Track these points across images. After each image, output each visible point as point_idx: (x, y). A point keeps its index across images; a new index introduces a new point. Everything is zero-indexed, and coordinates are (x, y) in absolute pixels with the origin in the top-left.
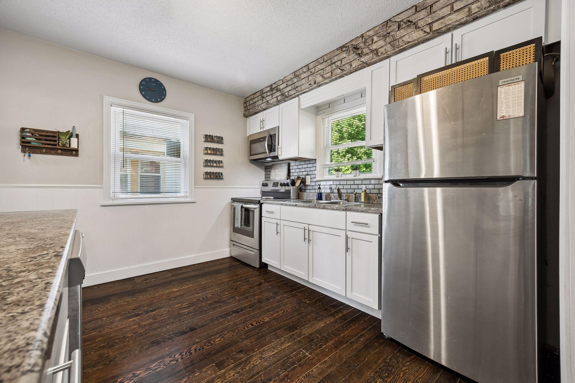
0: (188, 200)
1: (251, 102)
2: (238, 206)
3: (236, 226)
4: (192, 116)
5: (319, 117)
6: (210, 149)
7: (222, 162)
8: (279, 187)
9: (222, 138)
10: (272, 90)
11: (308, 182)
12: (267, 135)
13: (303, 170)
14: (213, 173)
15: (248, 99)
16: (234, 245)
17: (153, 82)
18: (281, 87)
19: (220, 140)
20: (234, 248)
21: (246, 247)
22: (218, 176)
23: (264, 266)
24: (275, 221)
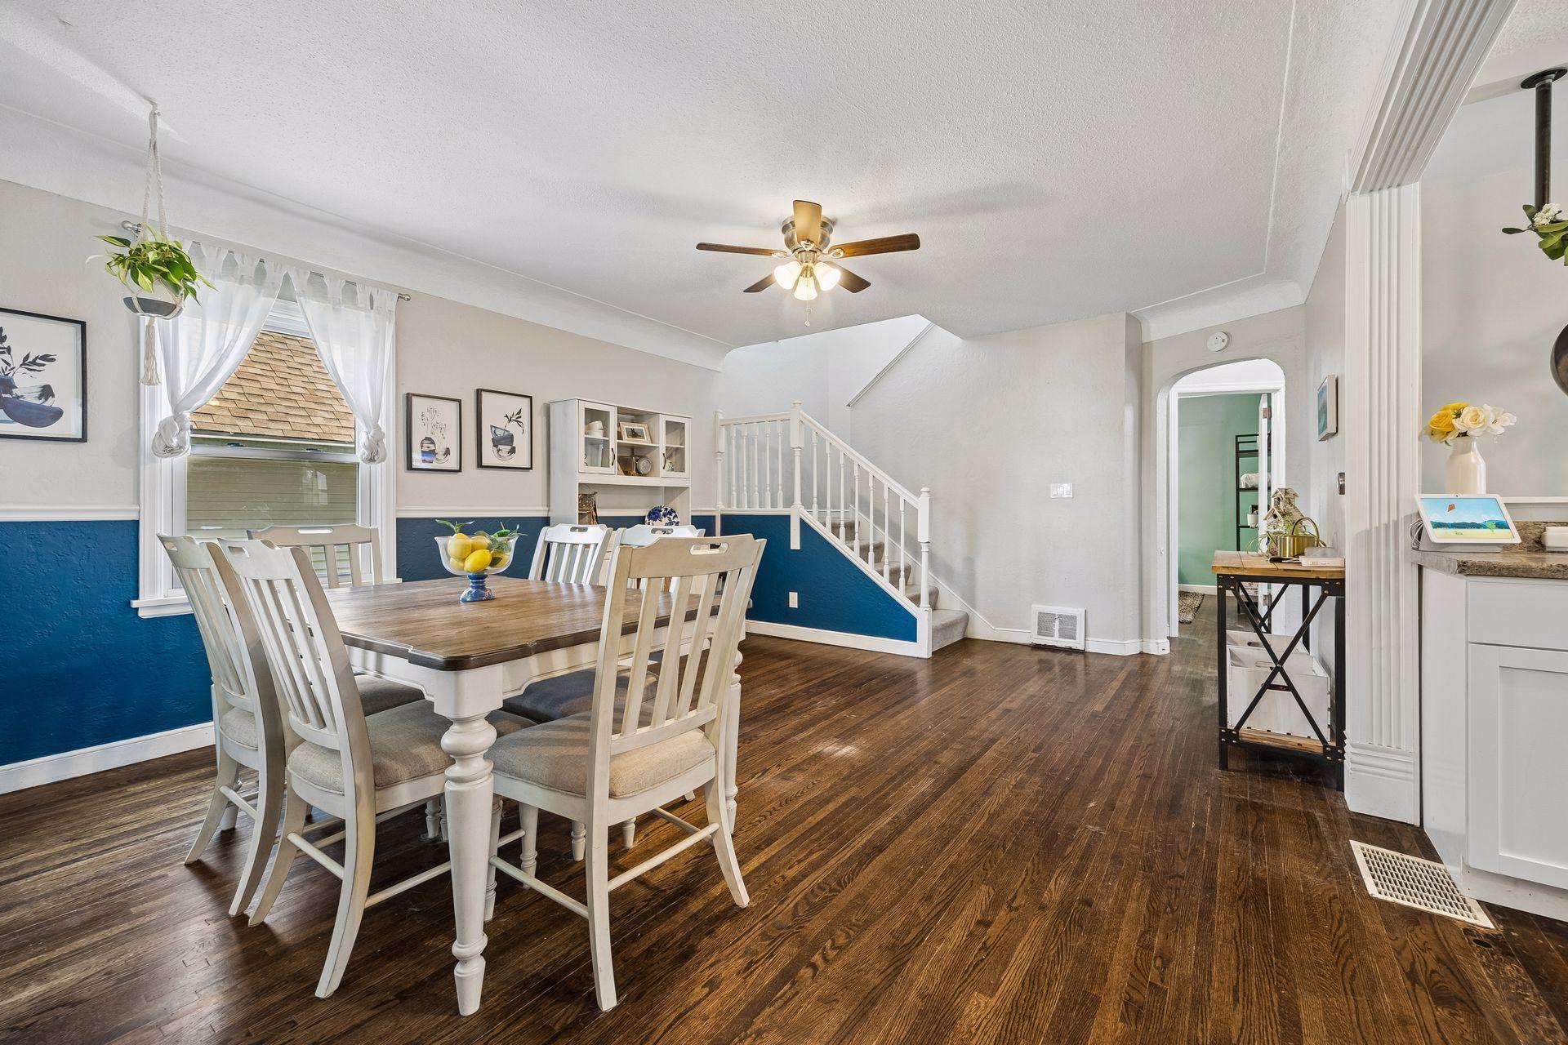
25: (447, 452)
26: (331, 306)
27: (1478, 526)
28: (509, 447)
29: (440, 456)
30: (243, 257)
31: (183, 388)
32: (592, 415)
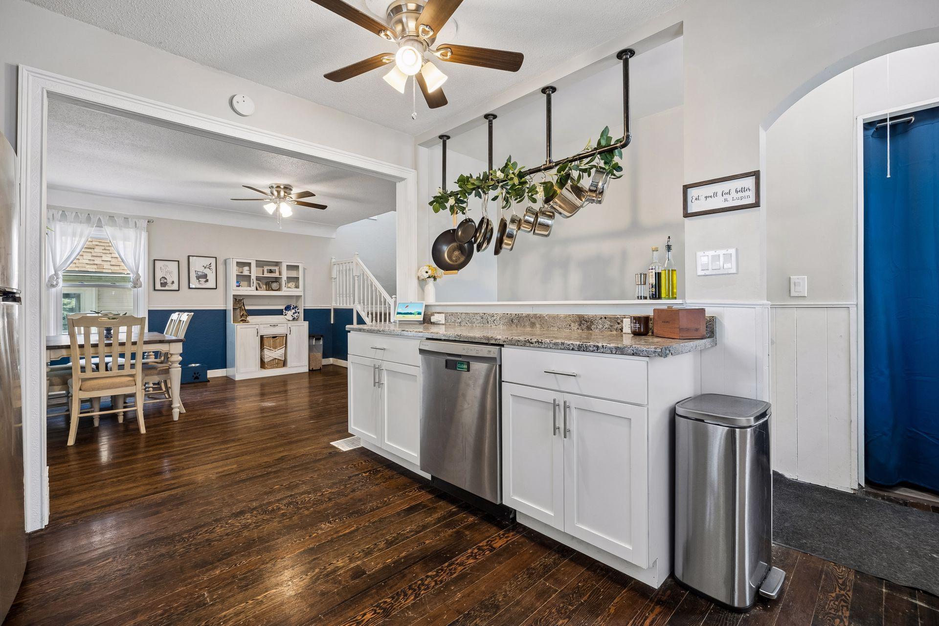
25: (173, 282)
26: (118, 228)
27: (411, 314)
28: (205, 280)
29: (169, 284)
30: (81, 214)
31: (58, 263)
32: (240, 264)
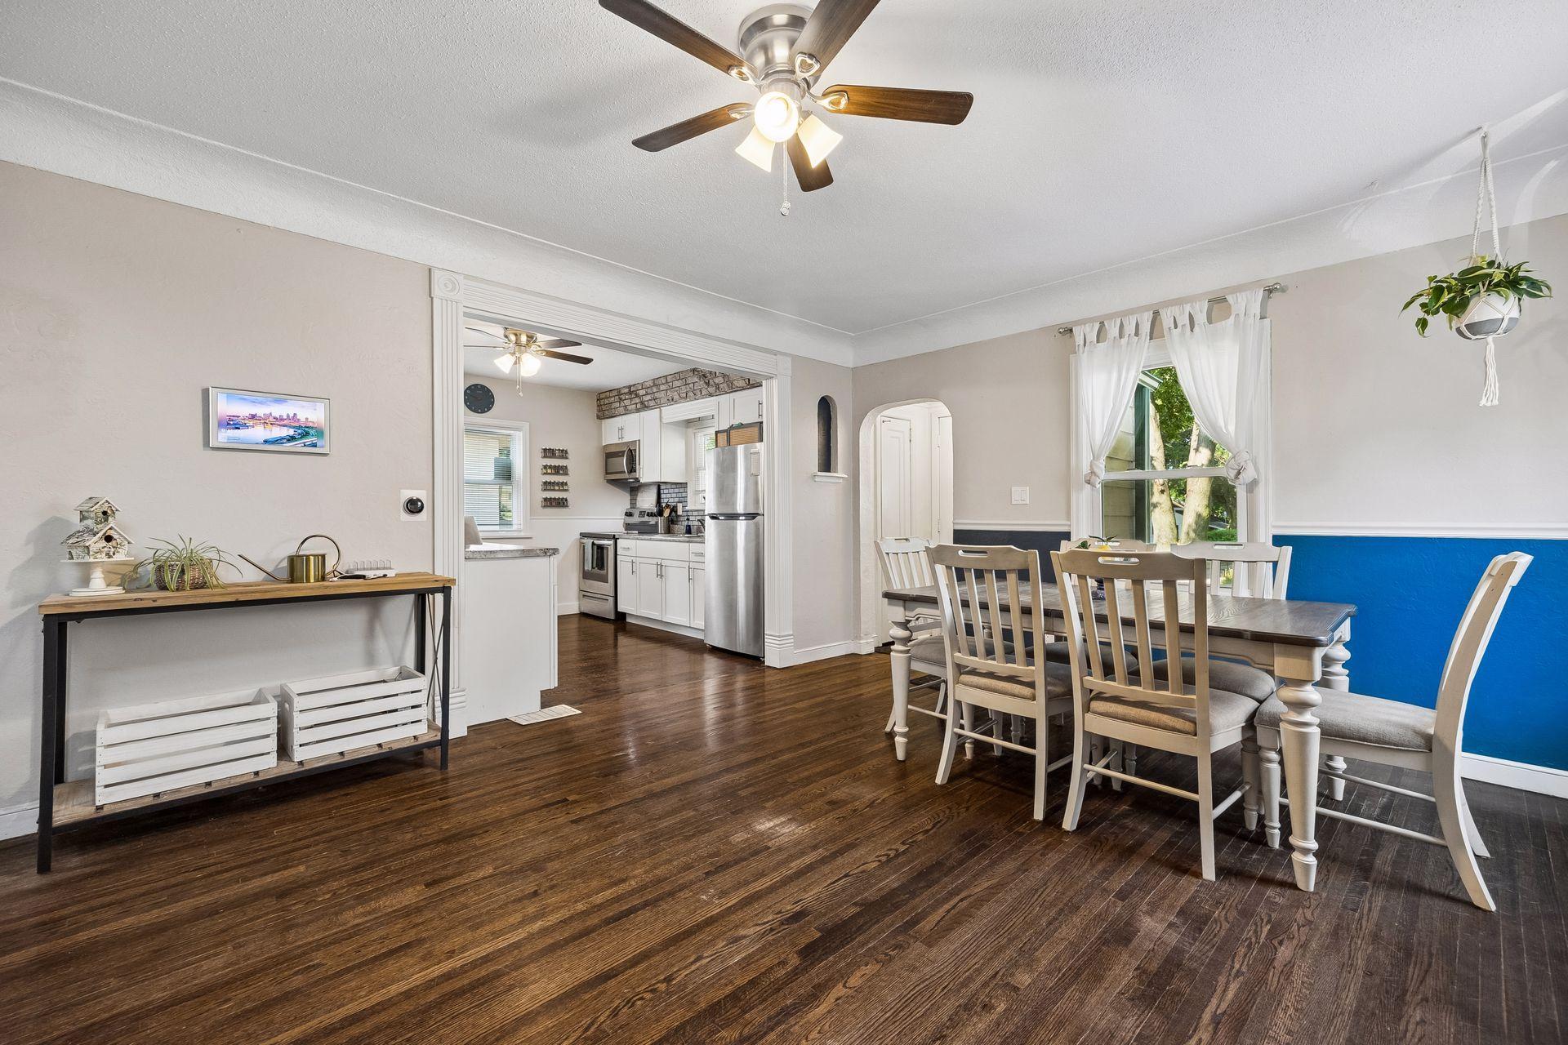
0: (522, 534)
1: (606, 401)
2: (588, 542)
3: (586, 568)
4: (527, 425)
5: (690, 430)
6: (550, 467)
7: (566, 484)
8: (646, 518)
9: (566, 452)
10: (630, 393)
11: (680, 512)
12: (626, 449)
13: (674, 495)
14: (555, 499)
15: (602, 396)
16: (584, 596)
17: (479, 389)
18: (642, 392)
19: (564, 454)
20: (586, 600)
21: (599, 596)
22: (561, 503)
23: (621, 617)
24: (630, 559)
